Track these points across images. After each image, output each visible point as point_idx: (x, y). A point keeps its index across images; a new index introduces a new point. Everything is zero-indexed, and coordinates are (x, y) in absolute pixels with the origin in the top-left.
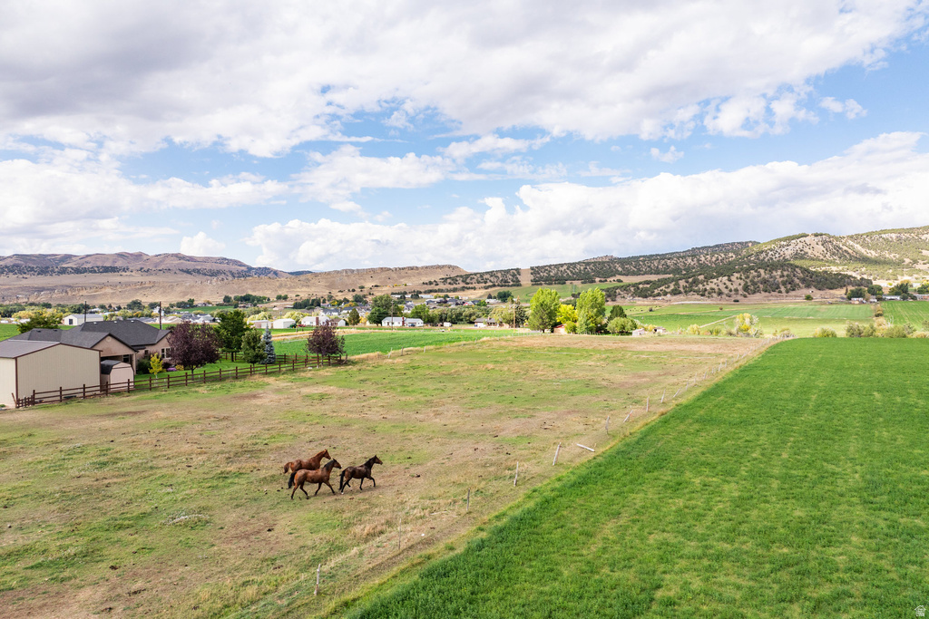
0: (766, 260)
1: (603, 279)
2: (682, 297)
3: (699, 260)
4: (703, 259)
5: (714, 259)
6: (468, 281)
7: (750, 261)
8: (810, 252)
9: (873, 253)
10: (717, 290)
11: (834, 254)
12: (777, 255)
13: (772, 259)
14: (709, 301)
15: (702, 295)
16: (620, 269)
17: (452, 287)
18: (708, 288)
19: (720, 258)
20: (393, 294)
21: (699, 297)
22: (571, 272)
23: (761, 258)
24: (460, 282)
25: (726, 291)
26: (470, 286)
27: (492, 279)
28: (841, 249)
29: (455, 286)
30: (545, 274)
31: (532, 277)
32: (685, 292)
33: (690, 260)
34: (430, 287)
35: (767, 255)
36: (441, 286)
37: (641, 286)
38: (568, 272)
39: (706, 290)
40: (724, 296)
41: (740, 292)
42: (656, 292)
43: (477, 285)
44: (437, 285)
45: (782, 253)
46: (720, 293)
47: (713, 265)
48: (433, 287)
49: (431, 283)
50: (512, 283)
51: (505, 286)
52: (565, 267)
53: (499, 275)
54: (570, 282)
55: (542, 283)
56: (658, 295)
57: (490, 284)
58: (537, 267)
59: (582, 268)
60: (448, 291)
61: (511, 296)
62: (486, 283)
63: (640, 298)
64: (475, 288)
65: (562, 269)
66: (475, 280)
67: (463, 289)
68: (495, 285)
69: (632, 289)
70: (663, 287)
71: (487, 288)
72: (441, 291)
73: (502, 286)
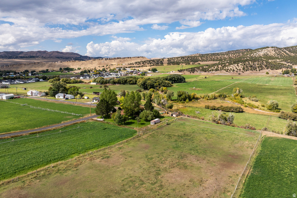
0: (253, 56)
1: (193, 63)
2: (219, 72)
3: (229, 56)
4: (231, 55)
5: (235, 56)
6: (144, 63)
7: (247, 57)
8: (269, 54)
9: (293, 54)
10: (232, 69)
11: (278, 54)
12: (257, 55)
13: (255, 56)
14: (229, 74)
15: (227, 71)
16: (200, 59)
17: (138, 65)
18: (229, 68)
19: (237, 55)
20: (117, 68)
21: (225, 72)
22: (182, 60)
23: (252, 56)
24: (141, 64)
25: (236, 70)
26: (145, 65)
27: (153, 63)
28: (281, 53)
29: (140, 65)
30: (173, 61)
31: (168, 62)
32: (221, 70)
33: (226, 56)
34: (130, 66)
35: (254, 55)
36: (135, 65)
37: (204, 67)
38: (181, 60)
39: (228, 69)
40: (235, 72)
41: (241, 70)
42: (210, 69)
43: (147, 65)
44: (133, 65)
45: (259, 54)
46: (234, 71)
47: (234, 58)
48: (133, 66)
49: (131, 64)
50: (160, 64)
51: (157, 65)
52: (180, 58)
53: (156, 61)
54: (181, 64)
55: (171, 64)
56: (210, 71)
57: (152, 64)
58: (170, 58)
59: (186, 59)
60: (137, 67)
61: (156, 70)
62: (151, 64)
63: (203, 72)
64: (146, 66)
65: (179, 59)
66: (147, 63)
67: (142, 66)
68: (154, 65)
69: (201, 68)
70: (212, 68)
71: (151, 66)
72: (134, 67)
73: (156, 65)
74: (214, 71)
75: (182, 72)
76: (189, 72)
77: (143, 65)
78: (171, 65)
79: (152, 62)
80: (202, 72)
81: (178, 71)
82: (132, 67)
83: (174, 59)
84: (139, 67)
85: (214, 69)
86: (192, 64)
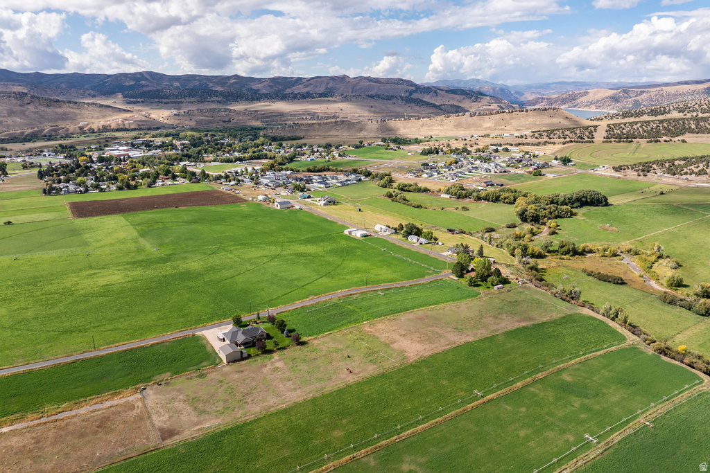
1: (668, 138)
2: (704, 177)
6: (551, 136)
16: (693, 126)
17: (537, 141)
20: (492, 145)
22: (643, 129)
24: (544, 137)
26: (552, 141)
27: (571, 135)
29: (540, 140)
30: (619, 132)
31: (606, 134)
34: (520, 141)
36: (530, 140)
37: (676, 162)
38: (641, 130)
43: (557, 140)
44: (526, 138)
48: (524, 141)
49: (522, 137)
50: (587, 139)
51: (580, 142)
52: (639, 125)
53: (578, 132)
54: (638, 140)
55: (613, 140)
56: (686, 173)
57: (568, 139)
58: (613, 125)
59: (655, 126)
60: (533, 144)
61: (570, 161)
62: (565, 138)
63: (669, 175)
64: (554, 143)
65: (635, 127)
66: (557, 136)
67: (545, 143)
68: (571, 141)
69: (667, 165)
70: (692, 167)
71: (564, 143)
72: (528, 144)
73: (577, 142)
74: (693, 175)
75: (622, 171)
76: (636, 173)
77: (547, 140)
78: (611, 142)
79: (567, 133)
80: (666, 175)
81: (614, 168)
82: (523, 144)
83: (622, 126)
84: (539, 144)
85: (696, 170)
86: (666, 141)
